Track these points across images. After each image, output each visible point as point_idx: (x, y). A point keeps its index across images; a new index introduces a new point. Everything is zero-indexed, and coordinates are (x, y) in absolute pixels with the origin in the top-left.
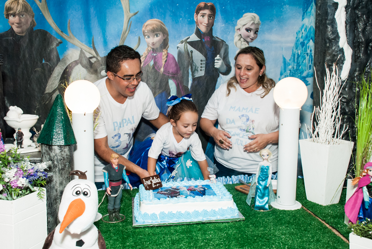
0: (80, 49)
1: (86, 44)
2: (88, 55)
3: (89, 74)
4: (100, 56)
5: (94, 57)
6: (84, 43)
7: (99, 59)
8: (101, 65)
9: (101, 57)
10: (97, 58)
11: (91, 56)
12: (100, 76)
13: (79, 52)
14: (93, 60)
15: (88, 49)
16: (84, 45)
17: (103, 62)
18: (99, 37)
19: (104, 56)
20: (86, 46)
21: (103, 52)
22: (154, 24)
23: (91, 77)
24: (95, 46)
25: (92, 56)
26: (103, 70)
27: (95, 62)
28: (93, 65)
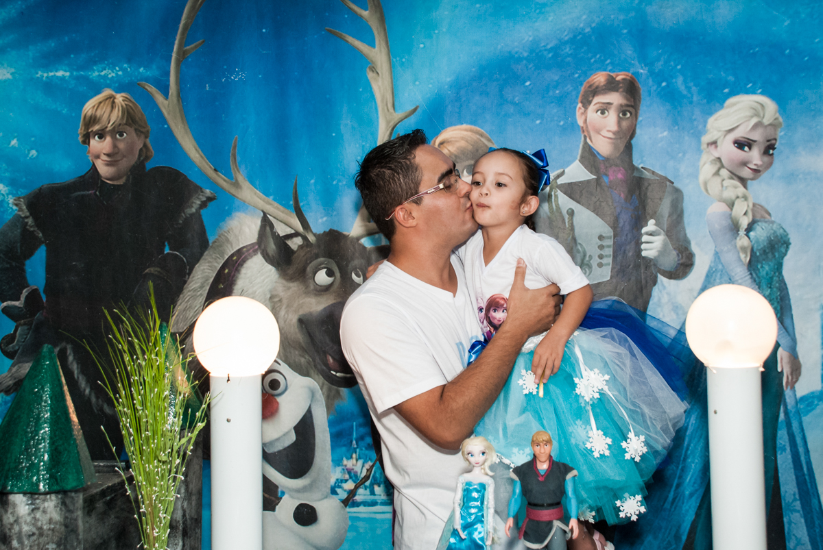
0: (262, 214)
1: (275, 200)
2: (282, 230)
3: (284, 282)
4: (314, 231)
5: (297, 234)
6: (272, 197)
7: (311, 238)
8: (317, 256)
9: (315, 235)
10: (305, 238)
11: (289, 233)
12: (312, 287)
13: (259, 222)
14: (295, 243)
15: (283, 212)
16: (273, 202)
17: (322, 247)
18: (312, 181)
19: (324, 232)
20: (276, 204)
21: (320, 221)
22: (463, 138)
23: (289, 288)
24: (301, 204)
25: (293, 232)
26: (320, 269)
27: (301, 247)
28: (296, 254)
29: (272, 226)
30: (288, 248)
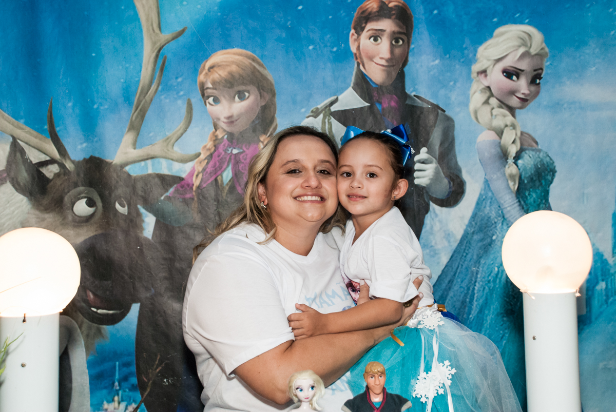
0: (11, 139)
1: (26, 123)
2: (35, 157)
3: (37, 212)
4: (73, 158)
5: (52, 161)
6: (22, 121)
7: (69, 166)
8: (76, 185)
9: (73, 162)
10: (62, 166)
11: (43, 160)
12: (70, 218)
13: (7, 148)
14: (50, 171)
15: (36, 137)
16: (24, 126)
17: (82, 175)
18: (70, 104)
19: (84, 159)
20: (28, 129)
21: (79, 147)
22: (233, 62)
23: (43, 220)
24: (57, 129)
25: (48, 158)
26: (79, 199)
27: (57, 175)
28: (51, 183)
29: (23, 152)
30: (42, 177)
